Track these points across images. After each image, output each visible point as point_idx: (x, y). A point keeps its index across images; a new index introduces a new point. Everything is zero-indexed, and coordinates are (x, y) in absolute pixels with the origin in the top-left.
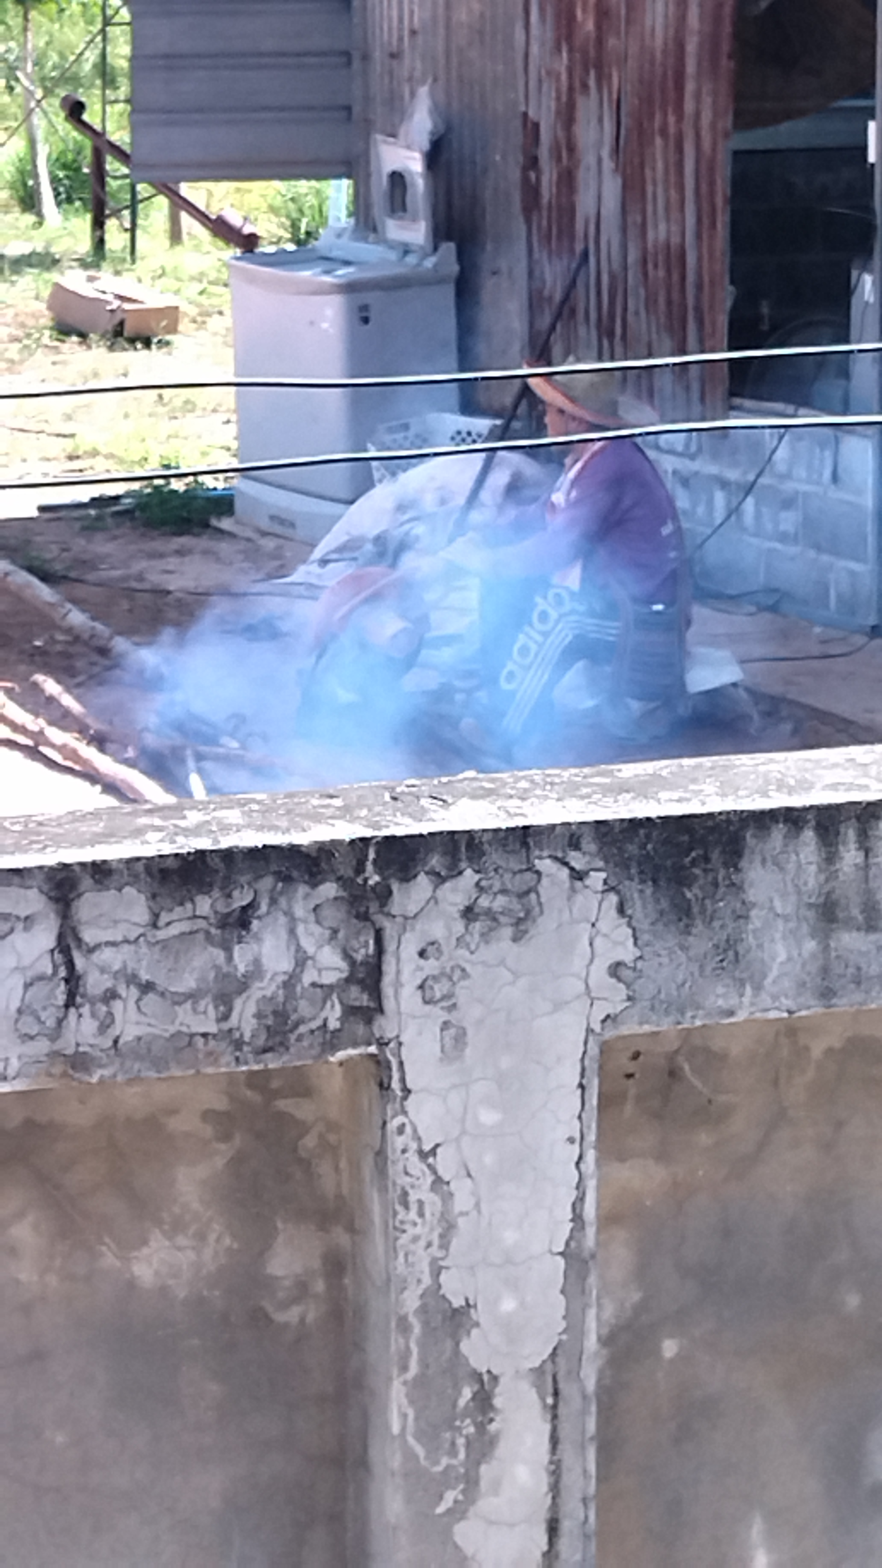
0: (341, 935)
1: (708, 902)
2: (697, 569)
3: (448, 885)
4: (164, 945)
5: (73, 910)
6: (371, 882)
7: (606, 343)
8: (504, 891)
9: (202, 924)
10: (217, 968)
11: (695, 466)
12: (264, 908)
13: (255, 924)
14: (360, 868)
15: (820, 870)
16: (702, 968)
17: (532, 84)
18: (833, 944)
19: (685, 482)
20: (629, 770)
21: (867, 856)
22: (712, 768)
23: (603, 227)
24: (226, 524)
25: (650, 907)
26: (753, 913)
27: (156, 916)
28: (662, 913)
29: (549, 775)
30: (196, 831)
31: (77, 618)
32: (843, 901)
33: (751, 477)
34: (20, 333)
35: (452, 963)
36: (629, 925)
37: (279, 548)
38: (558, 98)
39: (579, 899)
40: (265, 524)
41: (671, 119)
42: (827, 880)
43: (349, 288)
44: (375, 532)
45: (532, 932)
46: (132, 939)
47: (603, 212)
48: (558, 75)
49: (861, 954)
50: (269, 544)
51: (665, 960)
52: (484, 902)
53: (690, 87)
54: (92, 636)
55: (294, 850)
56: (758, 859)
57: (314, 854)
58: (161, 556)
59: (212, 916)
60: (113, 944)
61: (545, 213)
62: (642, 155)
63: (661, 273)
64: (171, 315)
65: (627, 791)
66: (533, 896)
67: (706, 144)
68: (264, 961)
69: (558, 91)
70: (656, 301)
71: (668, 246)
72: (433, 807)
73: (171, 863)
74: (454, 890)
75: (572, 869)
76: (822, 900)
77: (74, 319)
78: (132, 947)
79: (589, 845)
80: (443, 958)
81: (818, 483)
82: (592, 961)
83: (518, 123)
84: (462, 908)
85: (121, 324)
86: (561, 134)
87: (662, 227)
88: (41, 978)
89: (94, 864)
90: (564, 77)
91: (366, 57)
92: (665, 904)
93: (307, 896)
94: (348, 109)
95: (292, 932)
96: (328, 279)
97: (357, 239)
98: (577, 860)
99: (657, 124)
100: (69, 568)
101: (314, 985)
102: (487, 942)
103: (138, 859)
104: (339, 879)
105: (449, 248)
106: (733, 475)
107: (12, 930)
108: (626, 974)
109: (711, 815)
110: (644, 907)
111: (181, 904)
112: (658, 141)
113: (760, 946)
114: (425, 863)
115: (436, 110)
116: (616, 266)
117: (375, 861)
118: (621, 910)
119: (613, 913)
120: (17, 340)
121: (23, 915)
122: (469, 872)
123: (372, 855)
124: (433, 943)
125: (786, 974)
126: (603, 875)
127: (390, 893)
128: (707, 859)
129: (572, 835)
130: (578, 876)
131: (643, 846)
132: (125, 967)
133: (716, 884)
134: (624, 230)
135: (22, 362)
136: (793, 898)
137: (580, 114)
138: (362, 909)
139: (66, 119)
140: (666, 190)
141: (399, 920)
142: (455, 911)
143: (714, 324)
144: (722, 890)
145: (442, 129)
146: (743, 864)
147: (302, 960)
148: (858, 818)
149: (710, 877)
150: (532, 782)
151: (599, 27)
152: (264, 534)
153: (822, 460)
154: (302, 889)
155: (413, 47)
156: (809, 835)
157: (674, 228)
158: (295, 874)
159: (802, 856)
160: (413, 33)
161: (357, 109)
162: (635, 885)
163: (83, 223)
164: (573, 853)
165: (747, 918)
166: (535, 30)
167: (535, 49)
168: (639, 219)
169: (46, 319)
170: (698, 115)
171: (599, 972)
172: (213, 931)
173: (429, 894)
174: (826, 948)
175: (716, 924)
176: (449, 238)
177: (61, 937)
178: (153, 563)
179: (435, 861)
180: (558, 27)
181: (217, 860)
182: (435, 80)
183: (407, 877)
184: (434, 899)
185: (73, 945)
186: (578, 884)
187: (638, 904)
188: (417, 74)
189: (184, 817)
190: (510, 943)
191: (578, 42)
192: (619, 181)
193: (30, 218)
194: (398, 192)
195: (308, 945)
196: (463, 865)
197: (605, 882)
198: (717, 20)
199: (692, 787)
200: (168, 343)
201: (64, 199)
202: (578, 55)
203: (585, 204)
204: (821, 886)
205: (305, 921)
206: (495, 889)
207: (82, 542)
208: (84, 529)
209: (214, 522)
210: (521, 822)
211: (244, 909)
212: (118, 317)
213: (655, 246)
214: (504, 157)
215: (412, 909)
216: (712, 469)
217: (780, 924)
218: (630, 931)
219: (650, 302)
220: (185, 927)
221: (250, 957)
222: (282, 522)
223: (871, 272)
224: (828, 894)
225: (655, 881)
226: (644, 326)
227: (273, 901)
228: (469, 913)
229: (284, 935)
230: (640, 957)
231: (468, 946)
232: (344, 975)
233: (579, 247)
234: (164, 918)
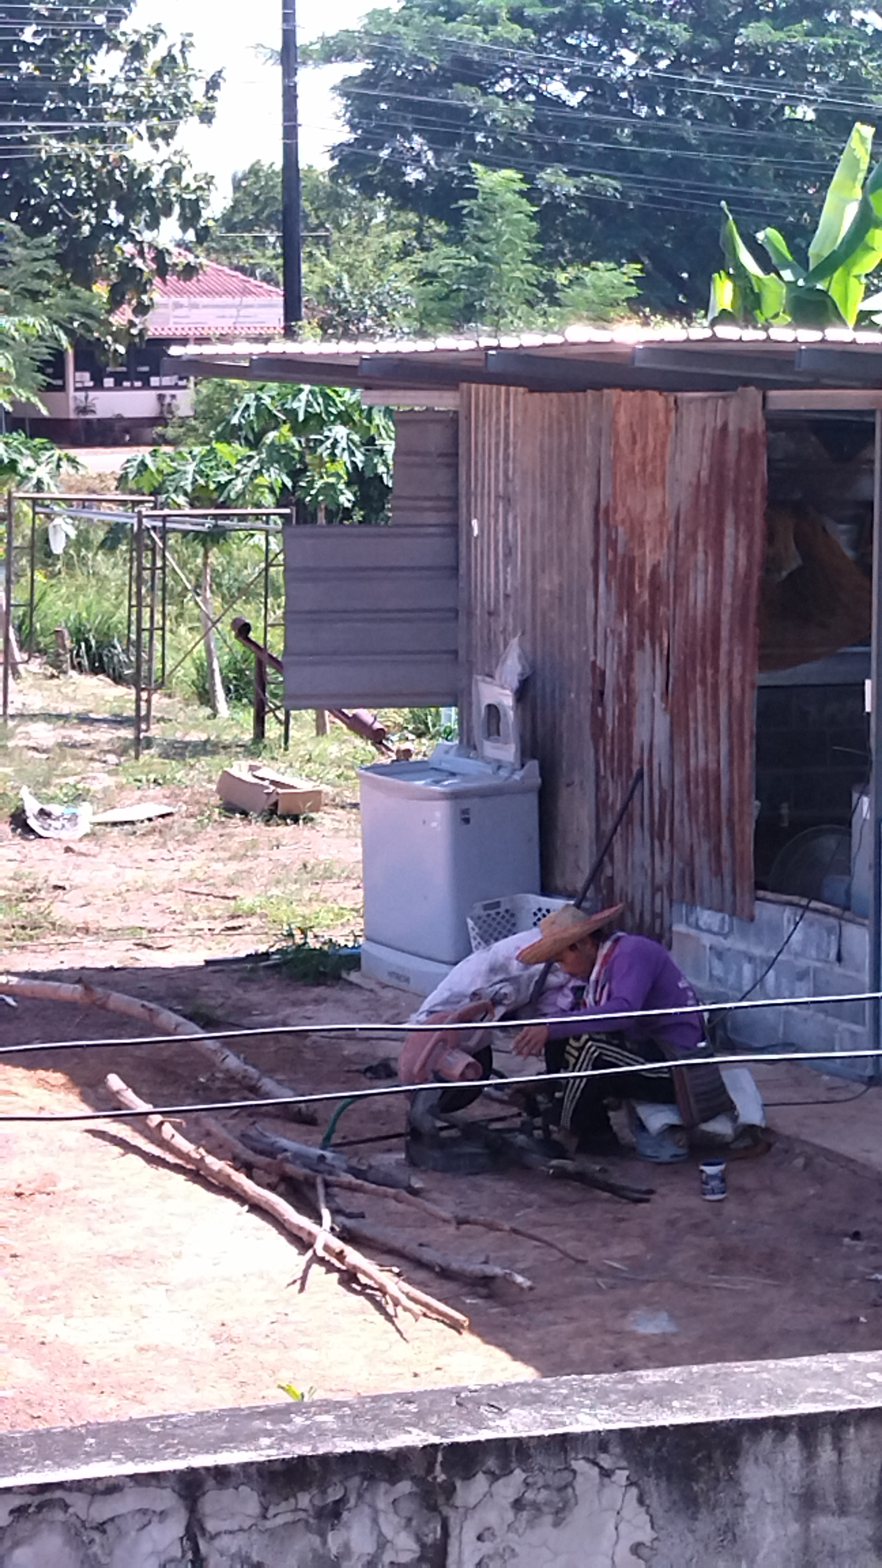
0: (414, 1523)
1: (711, 1494)
2: (729, 1024)
3: (501, 1481)
4: (272, 1533)
5: (199, 1505)
6: (439, 1480)
7: (657, 844)
8: (546, 1487)
9: (302, 1515)
10: (314, 1551)
11: (727, 943)
12: (352, 1501)
13: (345, 1515)
14: (430, 1469)
15: (802, 1467)
16: (706, 1547)
17: (600, 640)
18: (813, 1526)
19: (720, 955)
20: (650, 1376)
21: (840, 1455)
22: (717, 1376)
23: (655, 752)
24: (354, 977)
25: (664, 1497)
26: (748, 1502)
27: (266, 1509)
28: (674, 1503)
29: (585, 1381)
30: (298, 1437)
31: (233, 1062)
32: (821, 1492)
33: (773, 954)
34: (194, 809)
35: (504, 1545)
36: (647, 1512)
37: (396, 998)
38: (620, 652)
39: (607, 1492)
40: (386, 979)
41: (709, 672)
42: (807, 1475)
43: (454, 796)
44: (473, 989)
45: (569, 1519)
46: (246, 1527)
47: (656, 741)
48: (620, 635)
49: (837, 1534)
50: (388, 994)
51: (677, 1541)
52: (530, 1495)
53: (724, 647)
54: (244, 1077)
55: (377, 1455)
56: (752, 1458)
57: (393, 1458)
58: (303, 1004)
59: (310, 1508)
60: (231, 1532)
61: (609, 740)
62: (686, 699)
63: (701, 791)
64: (315, 799)
65: (648, 1399)
66: (570, 1490)
67: (737, 693)
68: (353, 1544)
69: (620, 646)
70: (697, 813)
71: (706, 770)
72: (490, 1415)
73: (277, 1467)
74: (507, 1486)
75: (601, 1468)
76: (803, 1490)
77: (237, 800)
78: (246, 1535)
79: (616, 1449)
80: (498, 1540)
81: (826, 961)
82: (616, 1542)
83: (588, 669)
84: (512, 1500)
85: (276, 804)
86: (622, 681)
87: (702, 754)
88: (172, 1560)
89: (216, 1467)
90: (624, 636)
91: (470, 614)
92: (676, 1496)
93: (386, 1492)
94: (456, 652)
95: (375, 1521)
96: (437, 788)
97: (460, 756)
98: (606, 1461)
99: (698, 675)
100: (229, 1014)
101: (392, 1563)
102: (532, 1527)
103: (252, 1463)
104: (413, 1479)
105: (533, 765)
106: (758, 951)
107: (150, 1522)
108: (645, 1552)
109: (714, 1424)
110: (660, 1496)
111: (286, 1499)
112: (699, 688)
113: (753, 1529)
114: (483, 1463)
115: (523, 657)
116: (666, 785)
117: (442, 1463)
118: (641, 1501)
119: (634, 1503)
120: (192, 816)
121: (158, 1510)
122: (518, 1471)
123: (440, 1458)
124: (489, 1529)
125: (775, 1551)
126: (626, 1473)
127: (455, 1488)
128: (709, 1458)
129: (601, 1441)
130: (606, 1474)
131: (659, 1450)
132: (240, 1550)
133: (717, 1479)
134: (672, 758)
135: (197, 833)
136: (780, 1490)
137: (637, 664)
138: (432, 1502)
139: (237, 637)
140: (705, 729)
141: (461, 1510)
142: (507, 1502)
143: (742, 831)
144: (722, 1484)
145: (528, 672)
146: (739, 1463)
147: (382, 1543)
148: (833, 1425)
149: (713, 1474)
150: (571, 1388)
151: (652, 597)
152: (385, 986)
153: (829, 943)
154: (383, 1486)
155: (506, 608)
156: (793, 1438)
157: (712, 757)
158: (378, 1475)
159: (788, 1456)
160: (507, 596)
161: (462, 653)
162: (652, 1481)
163: (247, 717)
164: (603, 1456)
165: (742, 1505)
166: (602, 601)
167: (602, 613)
168: (683, 747)
169: (215, 800)
170: (730, 671)
171: (623, 1549)
172: (311, 1521)
173: (486, 1489)
174: (807, 1529)
175: (718, 1511)
176: (534, 757)
177: (188, 1528)
178: (295, 1010)
179: (491, 1463)
180: (620, 595)
181: (315, 1464)
182: (523, 633)
183: (468, 1476)
184: (489, 1494)
185: (198, 1534)
186: (606, 1480)
187: (655, 1495)
188: (510, 628)
189: (290, 1421)
190: (550, 1528)
191: (637, 607)
192: (668, 718)
193: (208, 711)
194: (494, 721)
195: (388, 1531)
196: (513, 1465)
197: (628, 1478)
198: (746, 596)
199: (699, 1395)
200: (312, 819)
201: (235, 694)
202: (636, 619)
203: (640, 734)
204: (802, 1480)
205: (385, 1512)
206: (540, 1484)
207: (240, 991)
208: (242, 979)
209: (344, 975)
210: (560, 1430)
211: (337, 1502)
212: (272, 800)
213: (696, 770)
214: (577, 696)
215: (472, 1501)
216: (741, 946)
217: (770, 1512)
218: (647, 1518)
219: (692, 812)
220: (289, 1517)
221: (340, 1541)
222: (398, 977)
223: (867, 795)
224: (809, 1487)
225: (669, 1479)
226: (687, 832)
227: (360, 1496)
228: (518, 1505)
229: (368, 1522)
230: (656, 1539)
231: (517, 1531)
232: (417, 1555)
233: (636, 768)
234: (271, 1512)
